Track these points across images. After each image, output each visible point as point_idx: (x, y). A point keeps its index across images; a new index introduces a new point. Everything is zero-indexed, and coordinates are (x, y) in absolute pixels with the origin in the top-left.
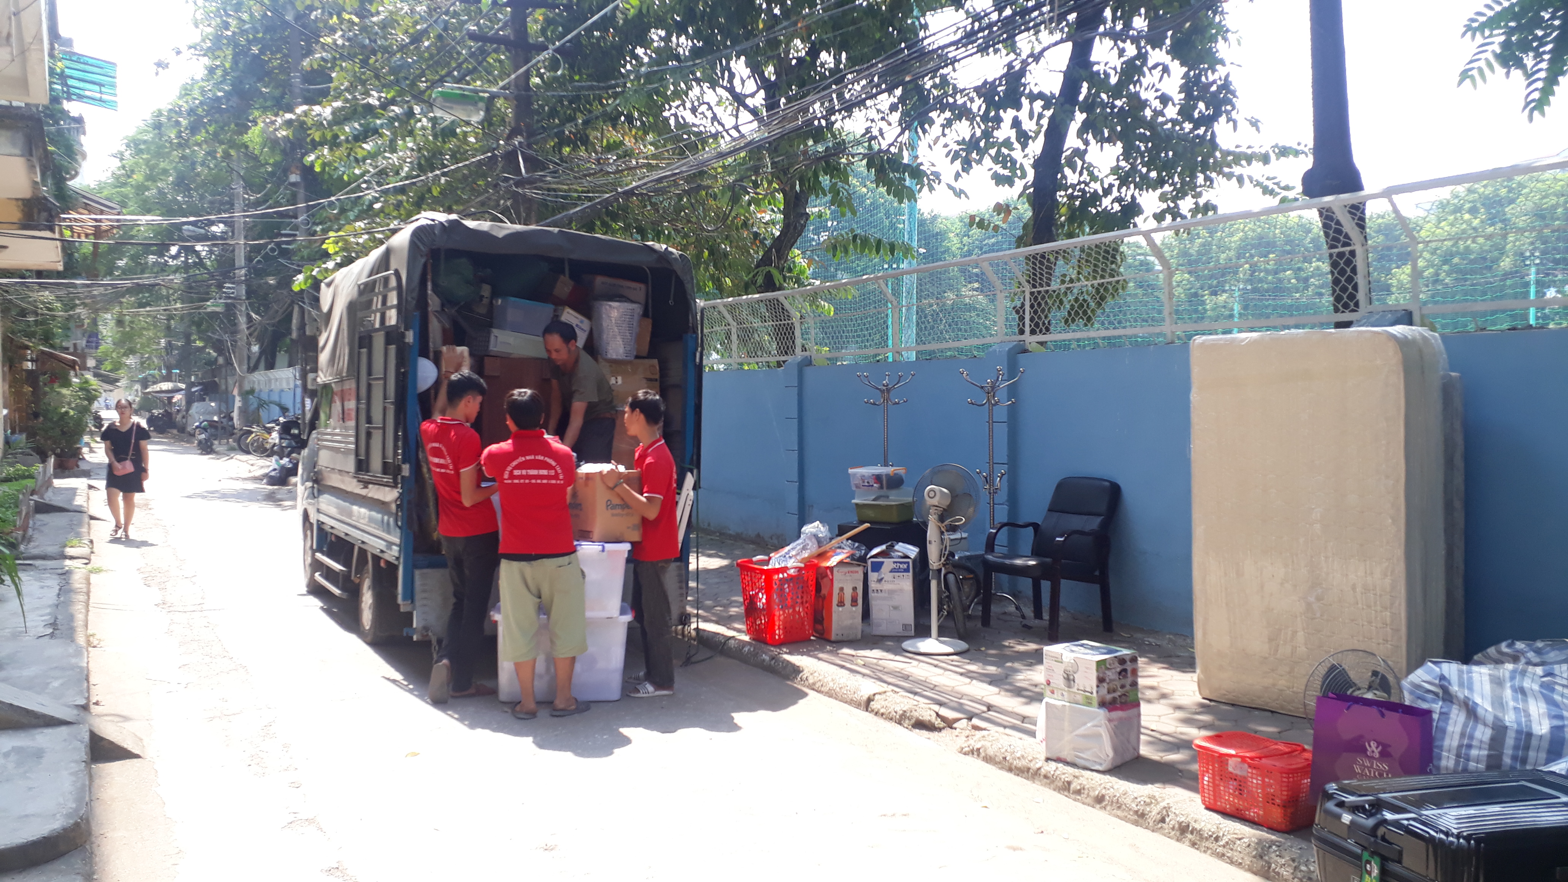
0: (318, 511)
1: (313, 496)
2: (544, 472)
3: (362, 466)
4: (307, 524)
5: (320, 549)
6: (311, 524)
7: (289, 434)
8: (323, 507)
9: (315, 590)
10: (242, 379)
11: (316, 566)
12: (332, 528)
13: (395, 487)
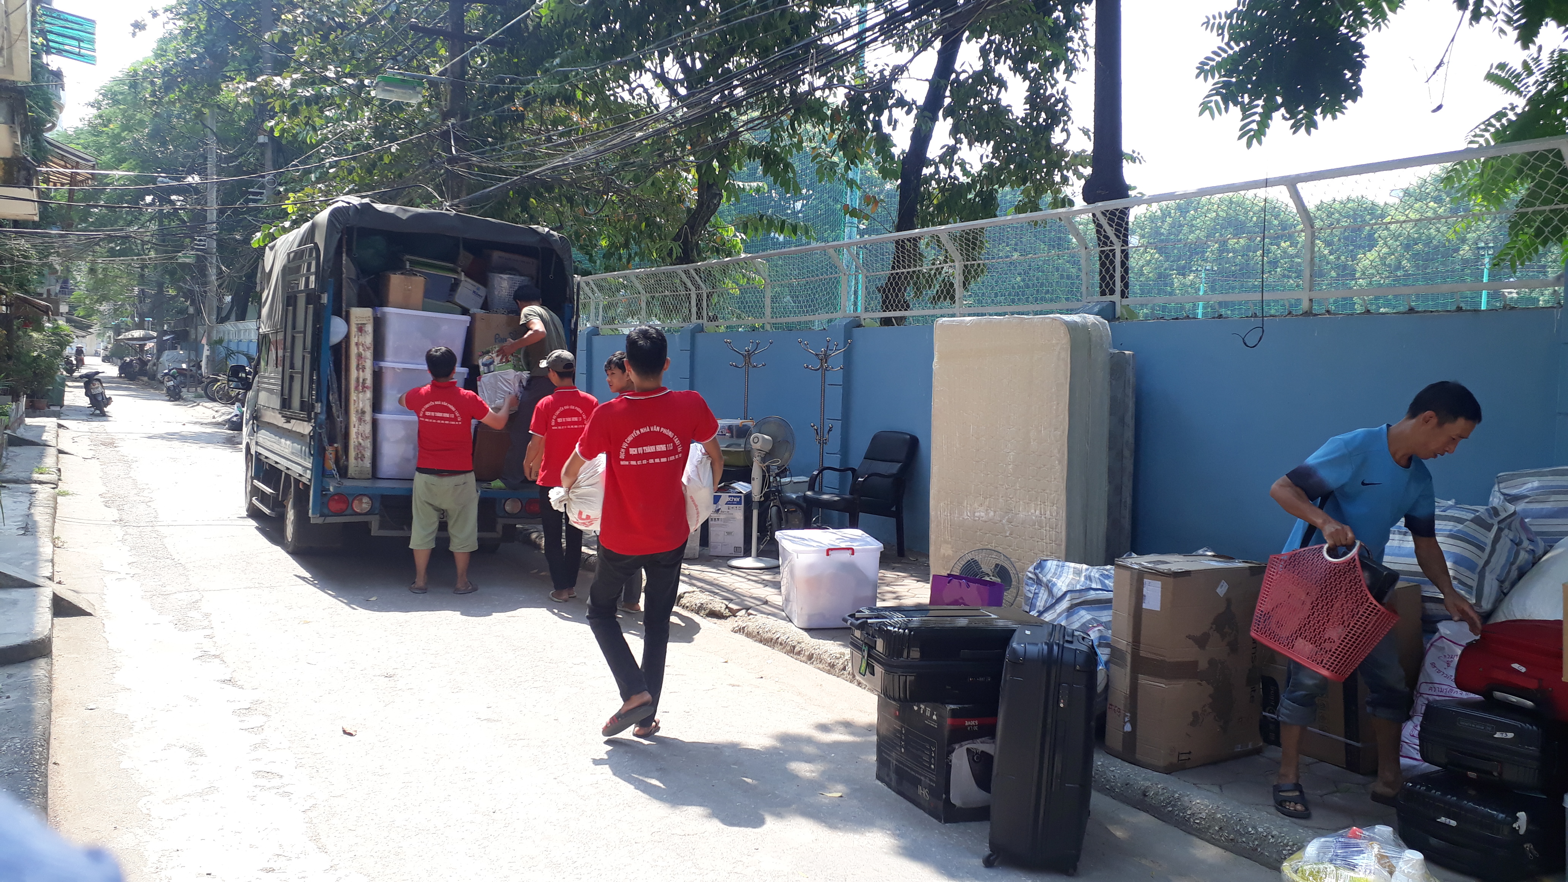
0: (257, 443)
1: (253, 432)
2: (447, 415)
3: (285, 404)
4: (249, 456)
5: (257, 477)
6: (252, 455)
7: (237, 377)
8: (260, 440)
9: (254, 513)
10: (211, 329)
11: (255, 491)
12: (266, 457)
13: (309, 421)
